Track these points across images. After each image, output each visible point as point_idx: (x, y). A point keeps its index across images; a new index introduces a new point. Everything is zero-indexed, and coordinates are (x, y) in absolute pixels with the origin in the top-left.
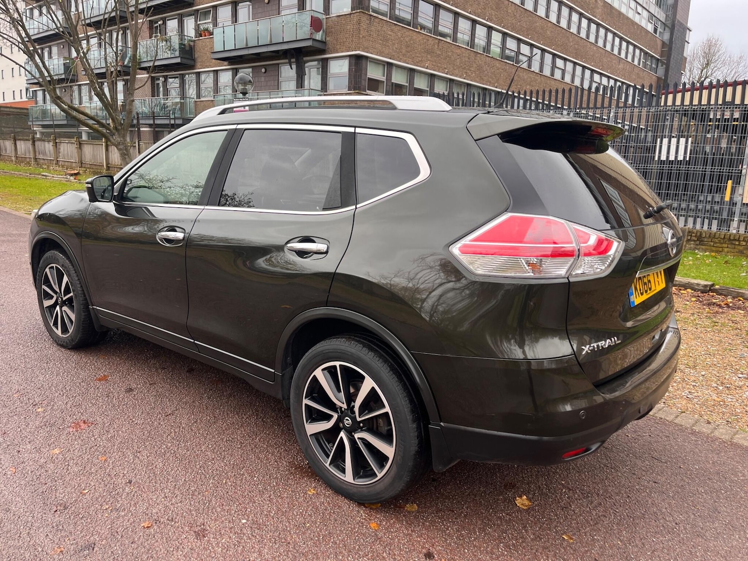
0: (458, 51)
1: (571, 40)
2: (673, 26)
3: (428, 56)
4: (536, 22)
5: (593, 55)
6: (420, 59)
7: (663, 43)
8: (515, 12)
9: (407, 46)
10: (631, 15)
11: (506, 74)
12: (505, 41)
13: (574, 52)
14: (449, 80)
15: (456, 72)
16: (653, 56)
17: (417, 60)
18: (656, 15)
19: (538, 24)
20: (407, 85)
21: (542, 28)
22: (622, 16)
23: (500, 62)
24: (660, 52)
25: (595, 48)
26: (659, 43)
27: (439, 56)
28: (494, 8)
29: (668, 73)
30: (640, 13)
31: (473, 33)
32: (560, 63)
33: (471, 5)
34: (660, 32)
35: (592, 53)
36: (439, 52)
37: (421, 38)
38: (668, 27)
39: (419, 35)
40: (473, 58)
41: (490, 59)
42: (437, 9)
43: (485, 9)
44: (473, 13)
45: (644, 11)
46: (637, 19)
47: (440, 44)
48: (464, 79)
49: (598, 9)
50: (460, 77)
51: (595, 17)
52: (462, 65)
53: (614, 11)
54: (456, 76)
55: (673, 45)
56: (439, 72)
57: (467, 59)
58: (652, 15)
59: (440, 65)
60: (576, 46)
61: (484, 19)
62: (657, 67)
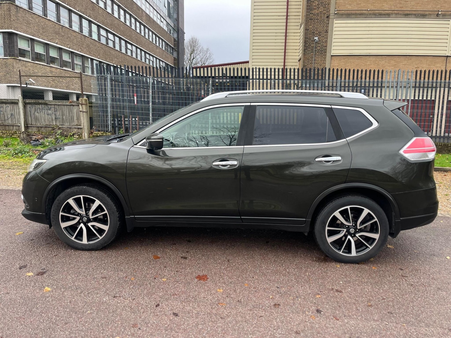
0: (74, 34)
1: (133, 33)
2: (178, 30)
3: (57, 36)
4: (115, 21)
5: (145, 43)
6: (52, 38)
7: (174, 39)
8: (103, 13)
9: (43, 29)
10: (159, 22)
11: (103, 51)
12: (99, 30)
13: (136, 40)
14: (70, 52)
15: (75, 47)
16: (170, 46)
17: (50, 38)
18: (169, 23)
19: (116, 22)
20: (45, 54)
21: (118, 25)
22: (155, 23)
23: (99, 43)
24: (173, 43)
25: (145, 39)
26: (173, 39)
27: (63, 36)
28: (91, 9)
29: (179, 56)
30: (163, 21)
31: (81, 24)
32: (129, 46)
33: (78, 6)
34: (172, 33)
35: (144, 42)
36: (63, 34)
37: (51, 23)
38: (175, 31)
39: (49, 22)
40: (84, 39)
41: (93, 40)
42: (58, 6)
43: (86, 9)
44: (80, 11)
45: (164, 20)
46: (162, 25)
47: (63, 29)
48: (80, 52)
49: (144, 17)
50: (78, 51)
51: (143, 22)
52: (77, 43)
53: (151, 19)
54: (75, 50)
55: (180, 41)
56: (65, 47)
57: (80, 40)
58: (168, 24)
59: (64, 42)
60: (136, 37)
61: (87, 16)
62: (173, 52)
